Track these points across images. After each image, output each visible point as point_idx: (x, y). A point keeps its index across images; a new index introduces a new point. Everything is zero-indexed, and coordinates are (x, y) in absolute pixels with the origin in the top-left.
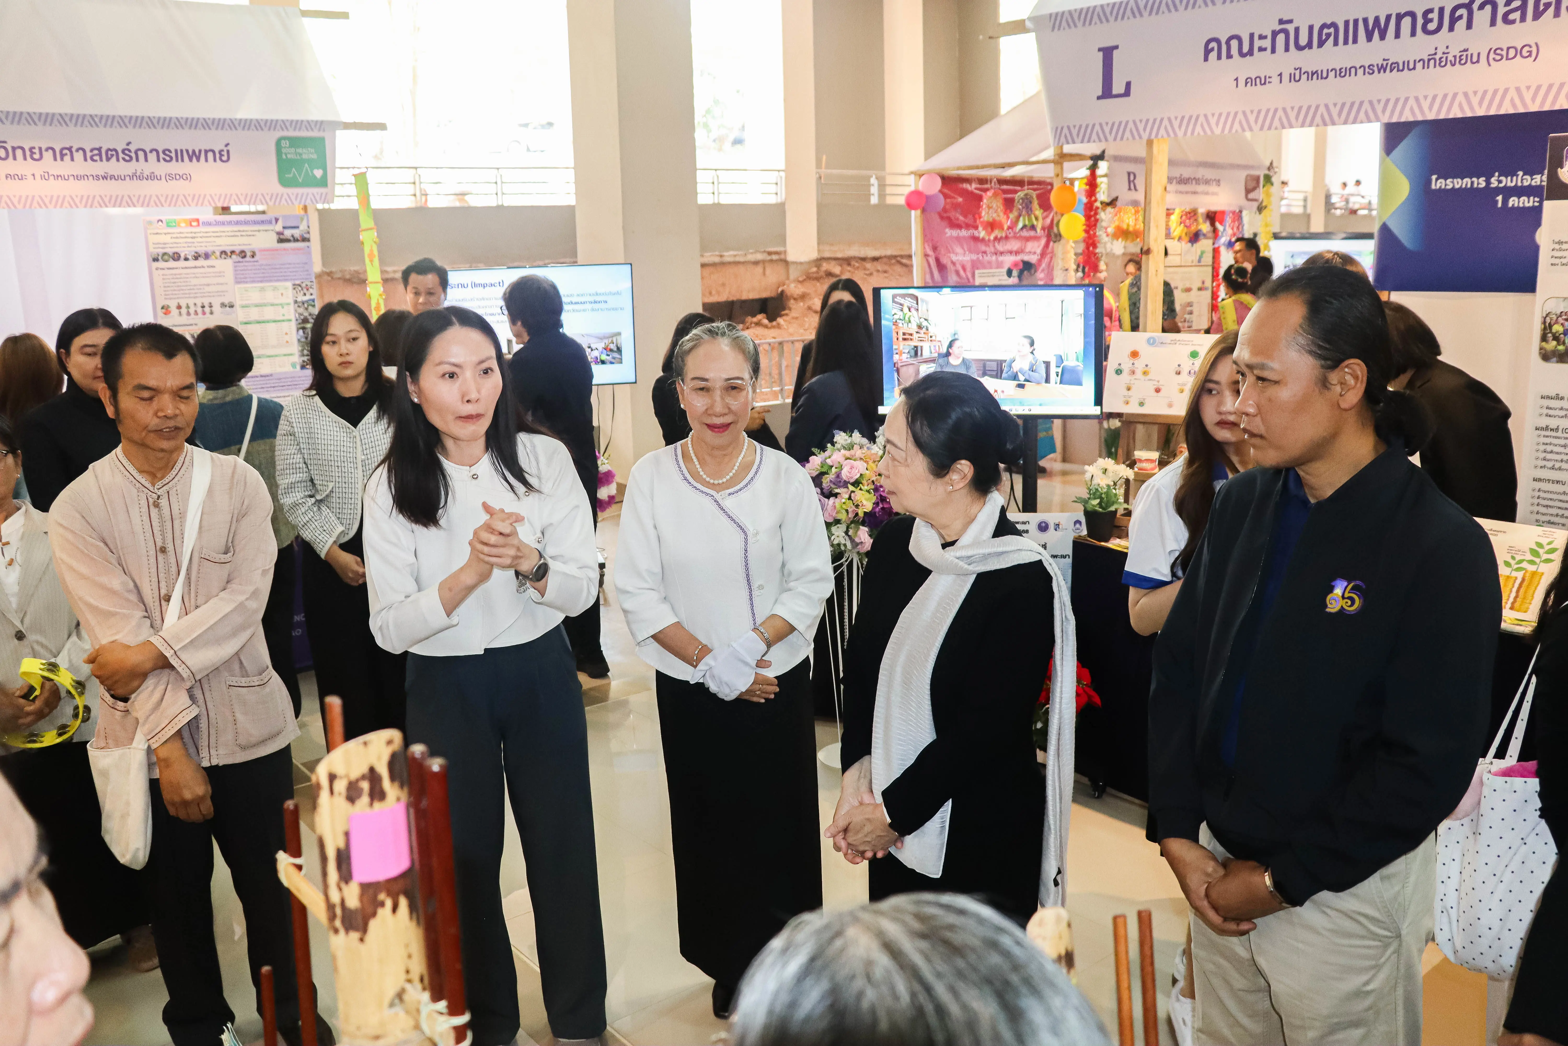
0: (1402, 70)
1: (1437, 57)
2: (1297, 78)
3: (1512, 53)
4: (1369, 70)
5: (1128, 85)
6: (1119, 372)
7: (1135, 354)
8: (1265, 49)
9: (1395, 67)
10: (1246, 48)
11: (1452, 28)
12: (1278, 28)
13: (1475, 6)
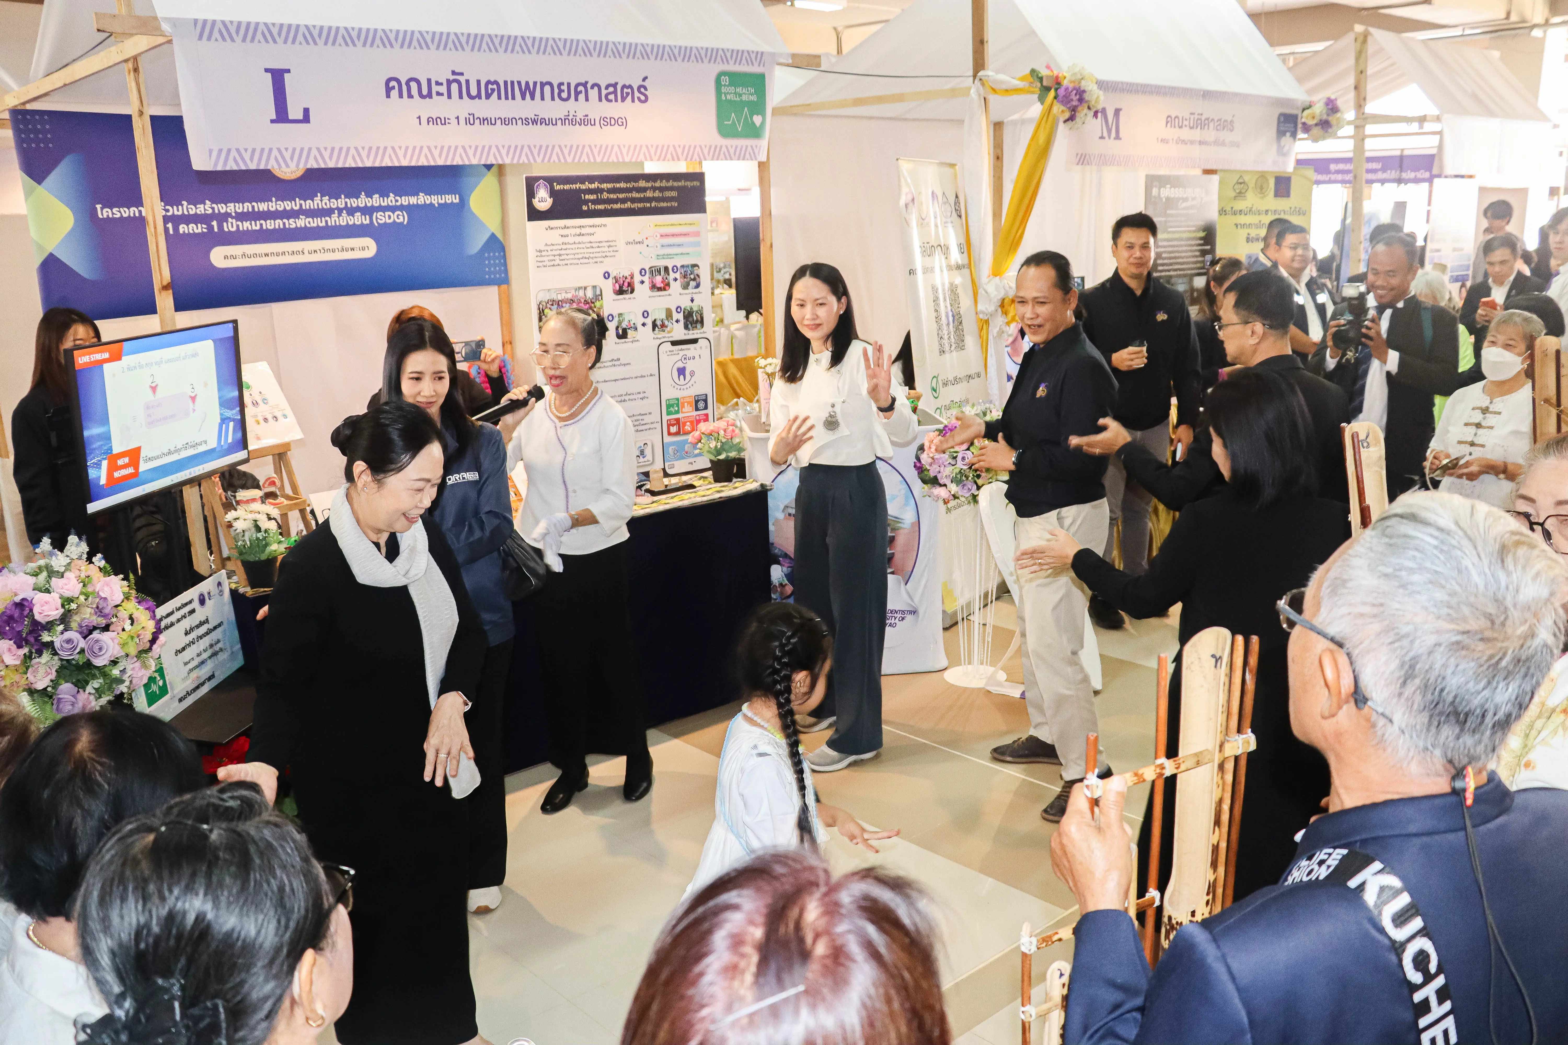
0: (549, 125)
1: (570, 118)
2: (472, 122)
3: (613, 122)
4: (526, 121)
8: (442, 94)
9: (543, 121)
10: (425, 92)
11: (576, 99)
12: (452, 77)
13: (589, 86)
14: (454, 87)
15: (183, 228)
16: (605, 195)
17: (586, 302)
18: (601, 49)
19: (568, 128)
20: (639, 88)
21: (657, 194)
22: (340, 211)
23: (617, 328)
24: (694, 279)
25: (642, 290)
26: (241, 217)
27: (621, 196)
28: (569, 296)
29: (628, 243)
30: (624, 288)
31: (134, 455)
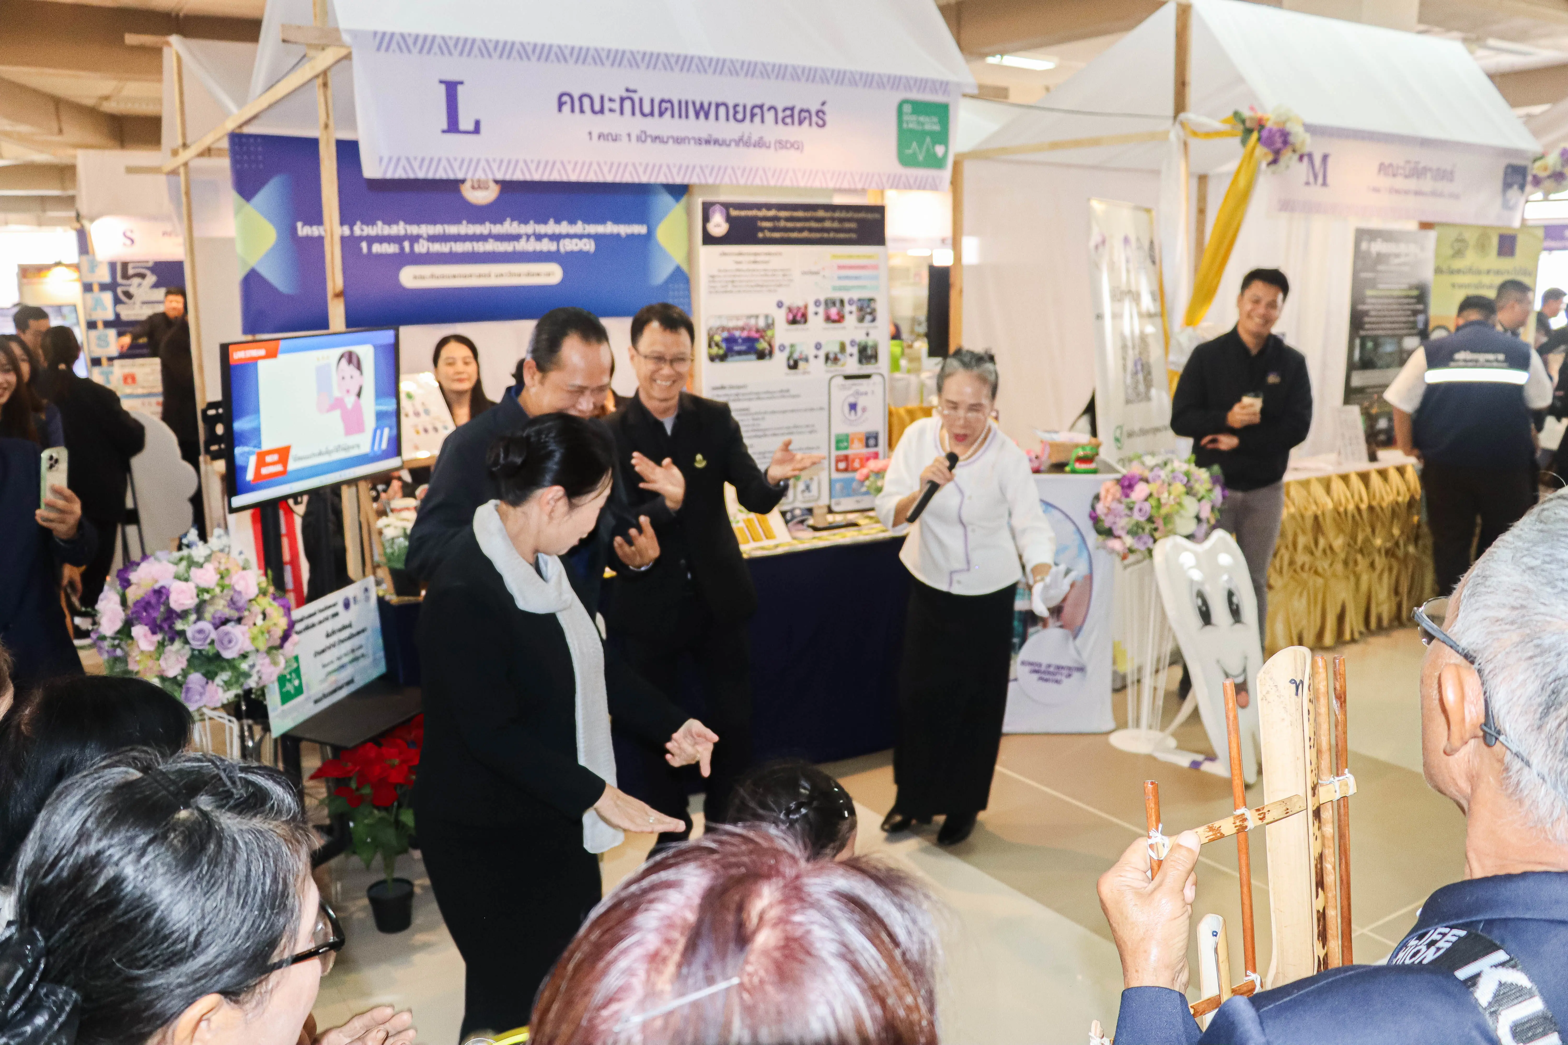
0: (722, 145)
1: (744, 140)
2: (643, 140)
3: (789, 145)
4: (699, 141)
8: (615, 111)
9: (717, 142)
10: (597, 107)
11: (752, 120)
12: (625, 94)
13: (765, 108)
14: (627, 104)
15: (377, 248)
16: (782, 224)
17: (758, 331)
18: (780, 72)
19: (742, 149)
20: (817, 112)
21: (836, 225)
22: (528, 237)
23: (789, 359)
24: (871, 313)
25: (816, 321)
26: (432, 239)
27: (799, 225)
28: (740, 323)
29: (804, 273)
30: (797, 318)
31: (284, 454)
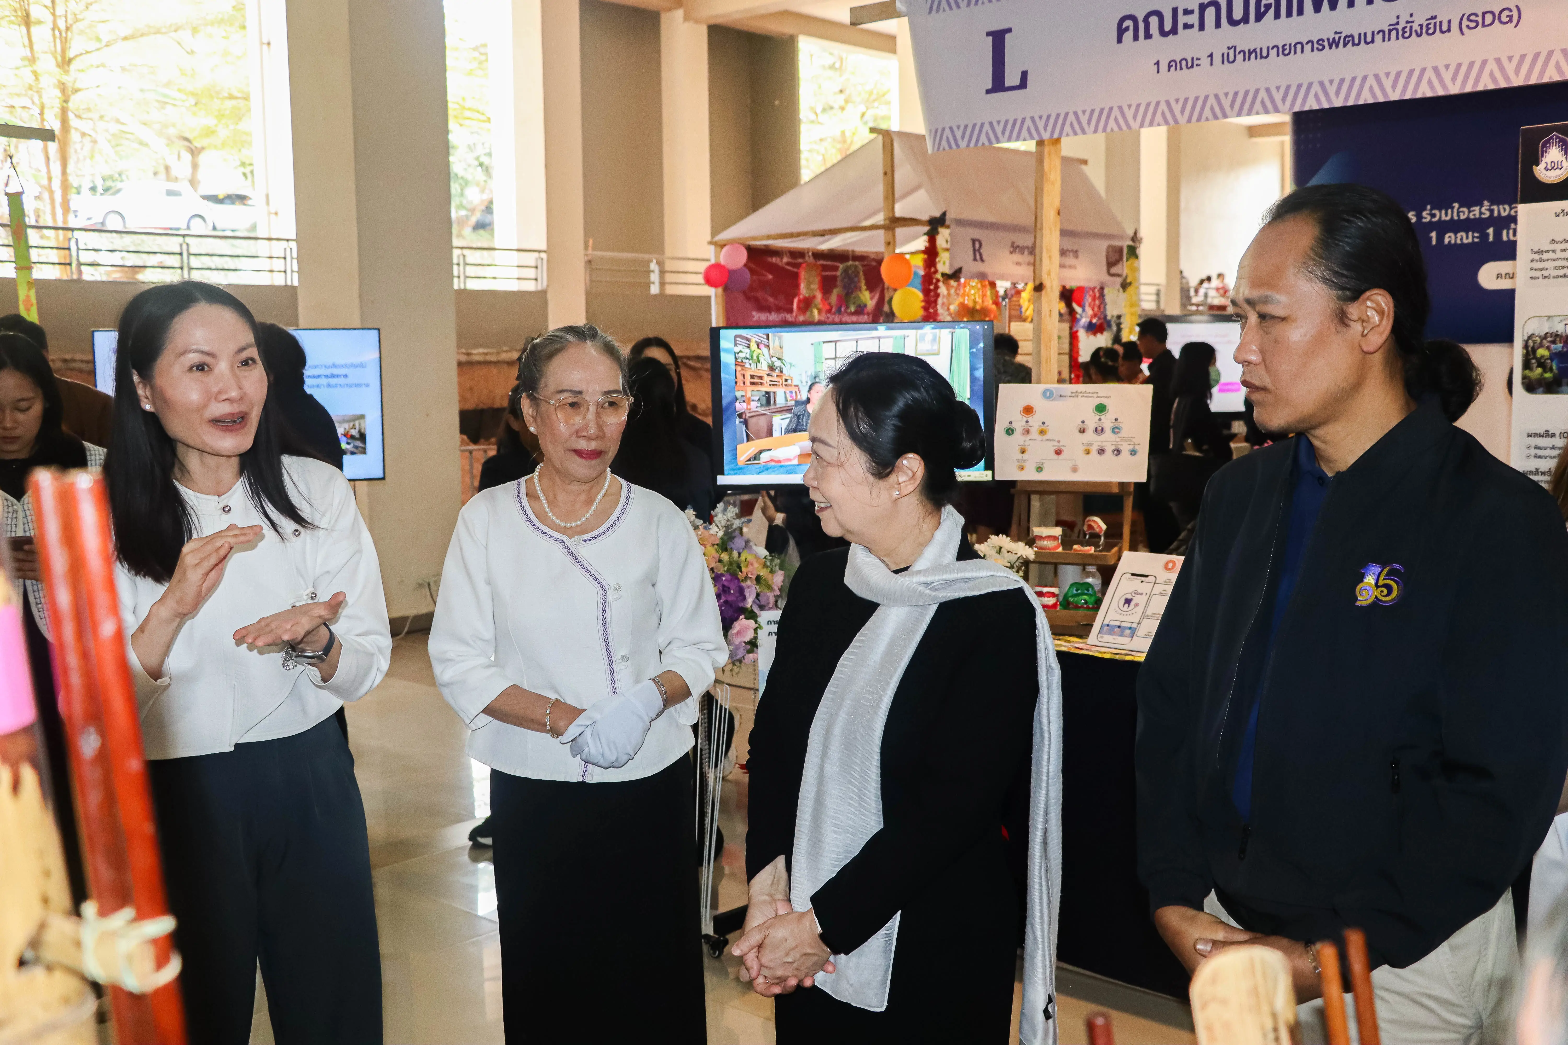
0: (1359, 44)
1: (1400, 27)
2: (1231, 59)
3: (1489, 18)
4: (1319, 45)
5: (1024, 75)
6: (1010, 431)
7: (1028, 410)
8: (1192, 26)
9: (1349, 40)
10: (1168, 26)
14: (1210, 13)
15: (1450, 238)
19: (1395, 43)
